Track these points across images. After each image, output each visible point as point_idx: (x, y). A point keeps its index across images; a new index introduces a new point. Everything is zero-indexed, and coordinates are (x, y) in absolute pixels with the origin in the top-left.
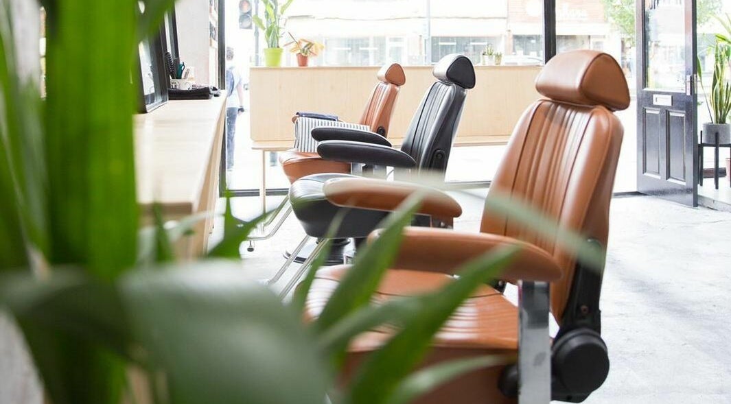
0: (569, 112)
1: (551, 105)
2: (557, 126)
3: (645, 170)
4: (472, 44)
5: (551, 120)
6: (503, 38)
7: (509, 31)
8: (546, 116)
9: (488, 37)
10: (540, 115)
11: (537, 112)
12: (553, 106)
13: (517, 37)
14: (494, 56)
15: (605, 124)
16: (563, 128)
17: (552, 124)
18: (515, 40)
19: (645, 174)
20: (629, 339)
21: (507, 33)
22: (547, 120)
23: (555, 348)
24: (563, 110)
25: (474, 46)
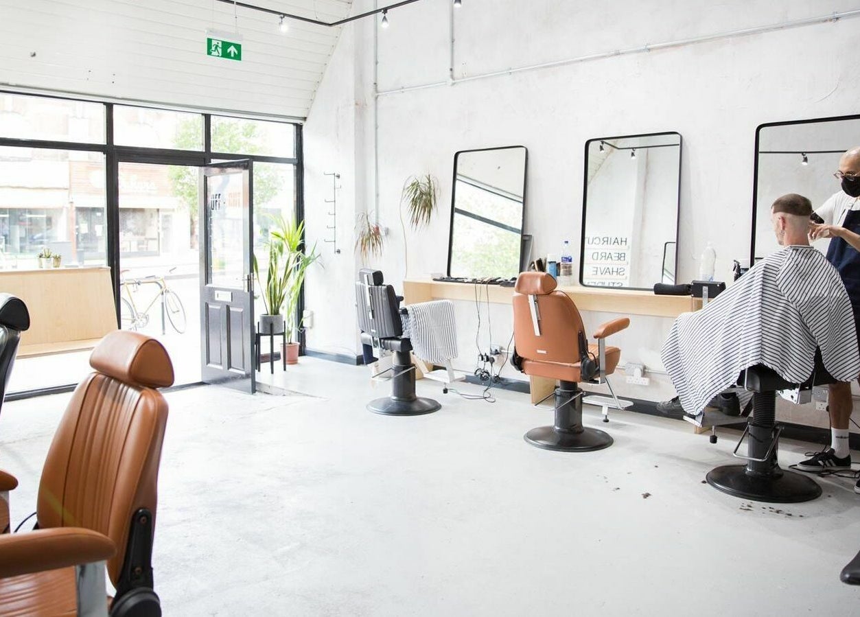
0: (121, 386)
1: (105, 379)
2: (110, 400)
3: (208, 362)
4: (28, 216)
5: (105, 393)
6: (65, 211)
7: (72, 203)
8: (99, 389)
9: (47, 209)
10: (94, 389)
11: (91, 385)
12: (106, 379)
13: (81, 210)
14: (52, 259)
15: (151, 406)
16: (116, 401)
17: (106, 398)
18: (79, 213)
19: (209, 365)
20: (190, 546)
21: (69, 206)
22: (101, 393)
23: (113, 611)
24: (116, 384)
25: (31, 219)
